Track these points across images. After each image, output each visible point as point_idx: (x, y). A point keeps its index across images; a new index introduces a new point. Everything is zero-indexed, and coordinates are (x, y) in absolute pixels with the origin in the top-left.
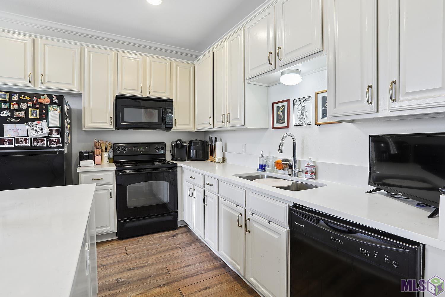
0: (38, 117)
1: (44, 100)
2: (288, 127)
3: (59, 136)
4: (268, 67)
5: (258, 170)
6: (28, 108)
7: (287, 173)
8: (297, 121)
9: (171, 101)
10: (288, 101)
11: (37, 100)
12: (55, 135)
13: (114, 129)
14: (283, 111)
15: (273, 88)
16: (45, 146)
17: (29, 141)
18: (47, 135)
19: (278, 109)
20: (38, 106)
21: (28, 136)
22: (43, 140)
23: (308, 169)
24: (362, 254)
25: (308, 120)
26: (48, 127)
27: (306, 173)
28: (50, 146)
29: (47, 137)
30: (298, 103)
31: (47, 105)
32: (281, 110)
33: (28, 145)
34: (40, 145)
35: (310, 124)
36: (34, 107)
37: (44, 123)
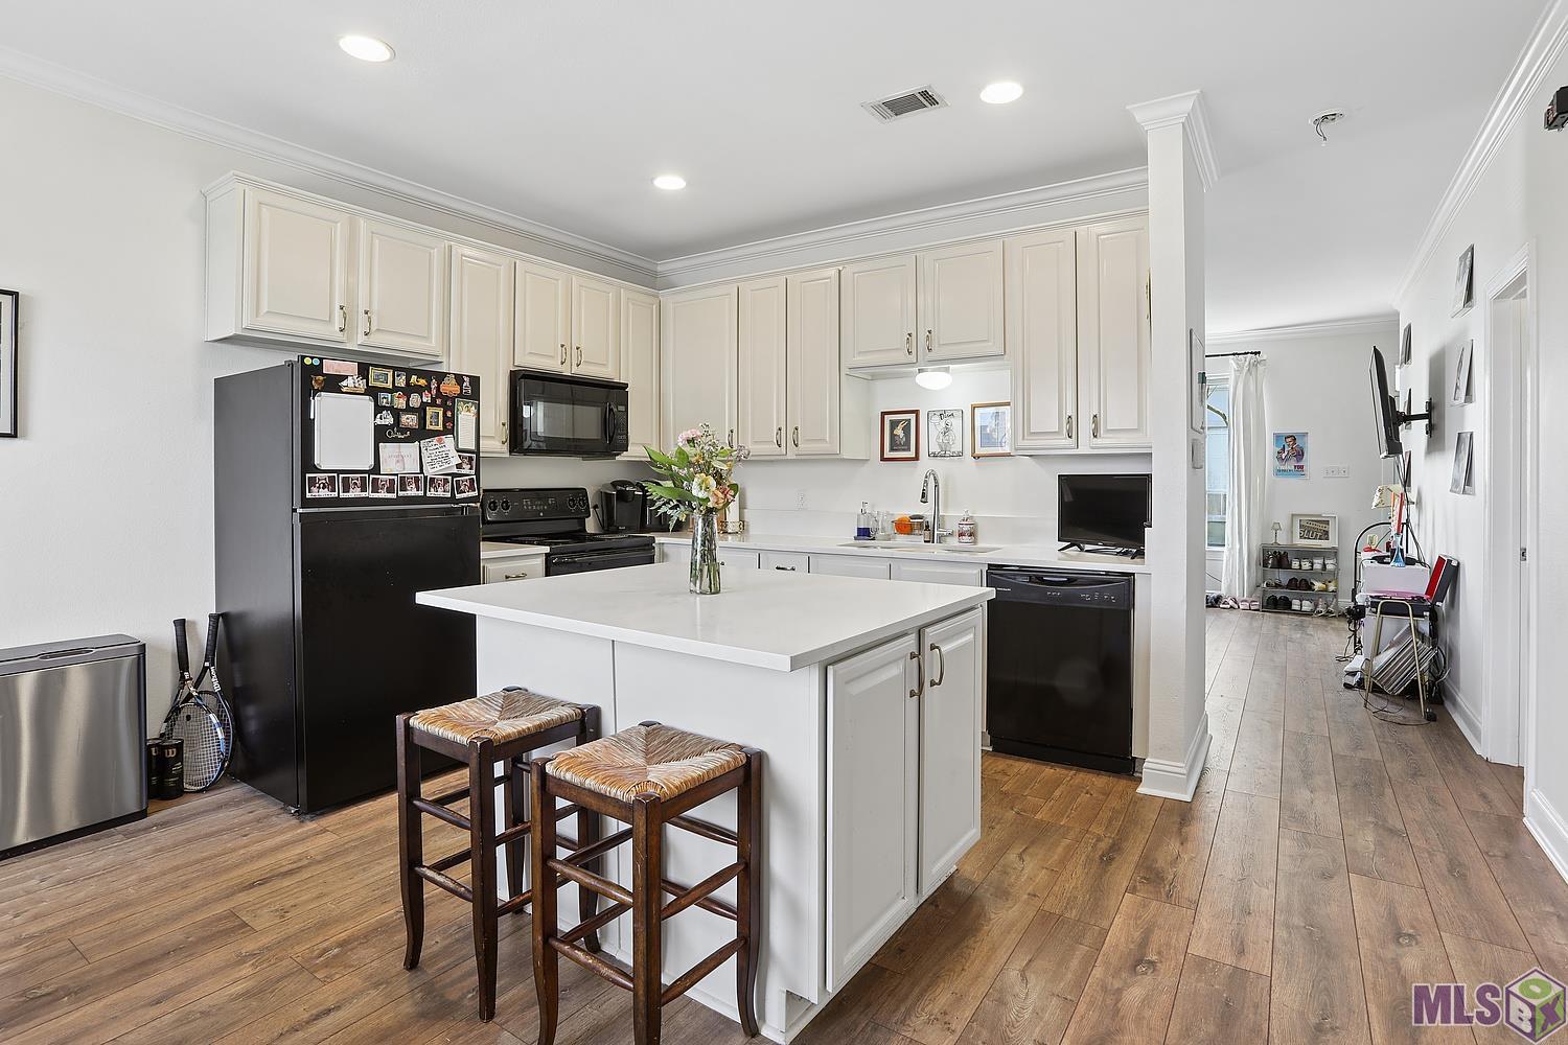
0: (440, 427)
1: (450, 387)
2: (917, 458)
3: (473, 472)
4: (902, 357)
5: (856, 539)
6: (424, 405)
7: (922, 538)
8: (935, 449)
9: (623, 387)
10: (916, 412)
11: (438, 388)
12: (466, 470)
13: (507, 455)
14: (906, 430)
15: (880, 385)
16: (449, 495)
17: (421, 484)
18: (455, 471)
19: (894, 424)
20: (438, 401)
21: (422, 472)
22: (446, 481)
23: (966, 528)
24: (1083, 600)
25: (957, 448)
26: (458, 451)
27: (961, 535)
28: (458, 496)
29: (454, 475)
30: (937, 418)
31: (453, 399)
32: (900, 426)
33: (421, 493)
34: (440, 493)
35: (960, 454)
36: (433, 404)
37: (448, 440)
